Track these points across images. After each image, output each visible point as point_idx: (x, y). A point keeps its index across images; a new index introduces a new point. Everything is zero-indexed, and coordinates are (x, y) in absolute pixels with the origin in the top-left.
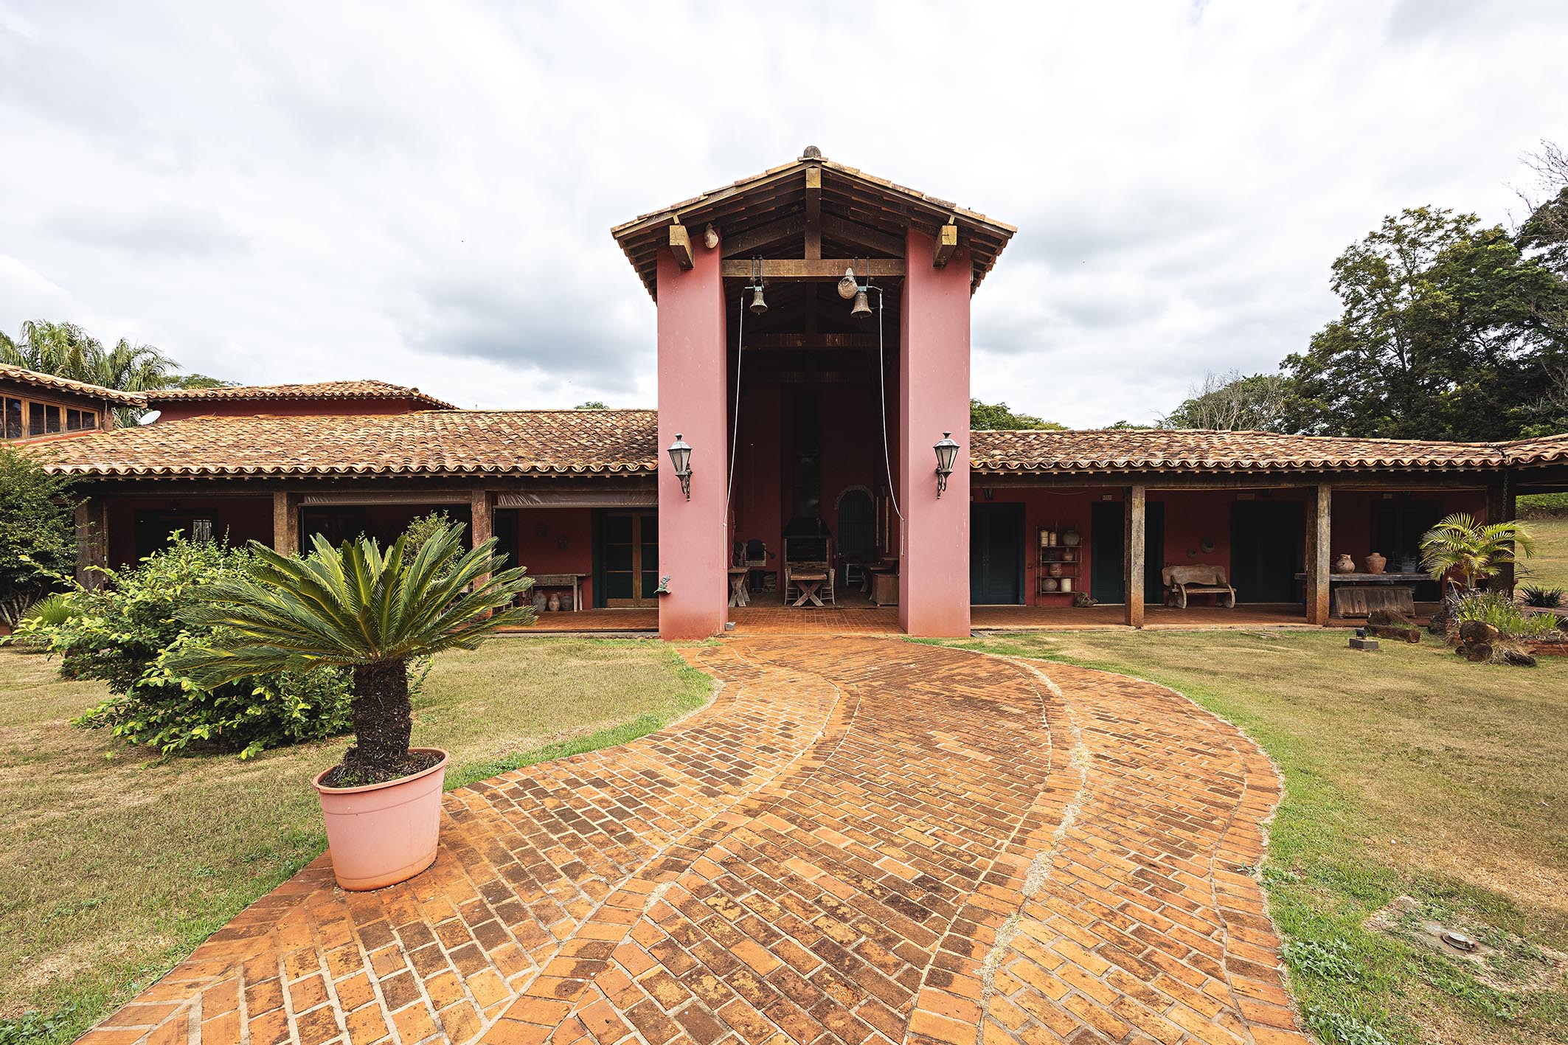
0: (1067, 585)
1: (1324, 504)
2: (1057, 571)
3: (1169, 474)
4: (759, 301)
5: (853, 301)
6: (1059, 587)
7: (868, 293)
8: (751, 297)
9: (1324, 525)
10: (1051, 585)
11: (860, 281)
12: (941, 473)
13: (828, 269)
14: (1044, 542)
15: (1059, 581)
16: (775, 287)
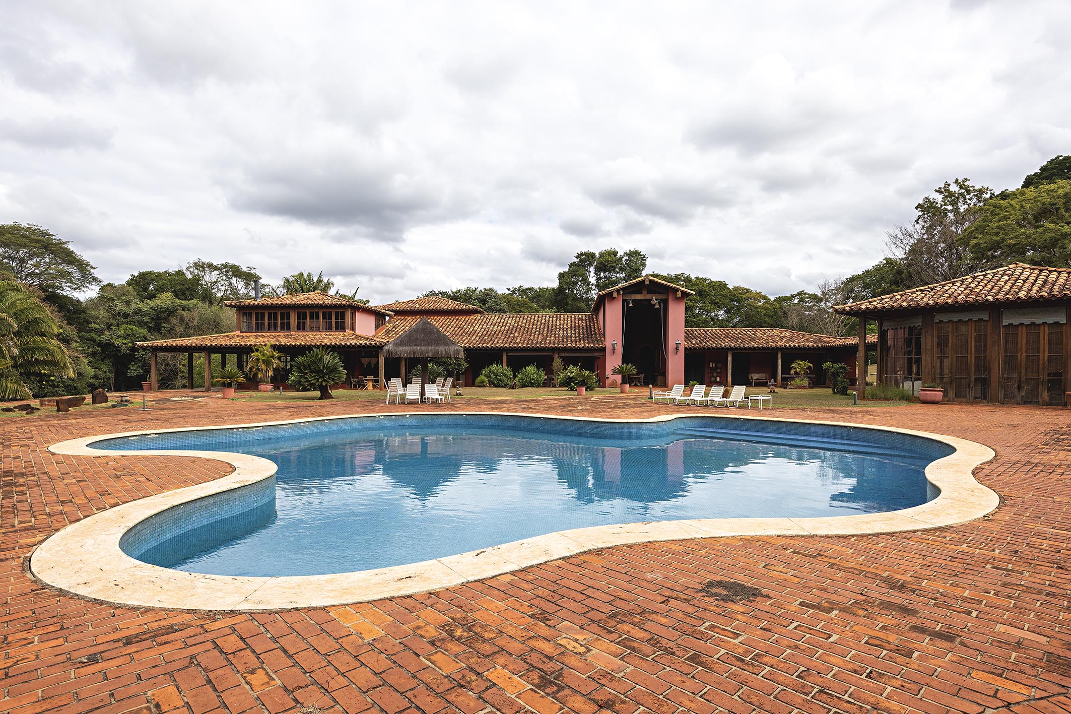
0: (718, 379)
1: (779, 356)
2: (715, 375)
3: (736, 348)
4: (631, 305)
5: (655, 305)
6: (716, 380)
7: (659, 302)
8: (628, 303)
9: (780, 362)
10: (713, 379)
11: (656, 300)
12: (677, 349)
13: (648, 297)
14: (711, 366)
15: (716, 378)
16: (634, 301)
